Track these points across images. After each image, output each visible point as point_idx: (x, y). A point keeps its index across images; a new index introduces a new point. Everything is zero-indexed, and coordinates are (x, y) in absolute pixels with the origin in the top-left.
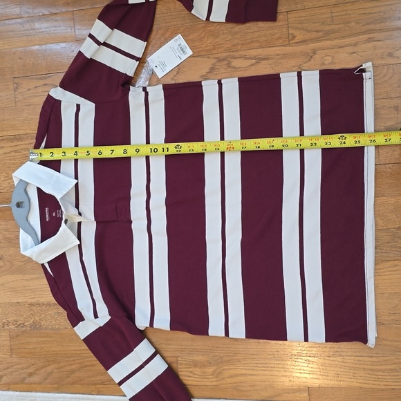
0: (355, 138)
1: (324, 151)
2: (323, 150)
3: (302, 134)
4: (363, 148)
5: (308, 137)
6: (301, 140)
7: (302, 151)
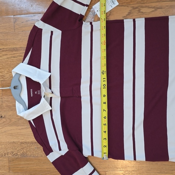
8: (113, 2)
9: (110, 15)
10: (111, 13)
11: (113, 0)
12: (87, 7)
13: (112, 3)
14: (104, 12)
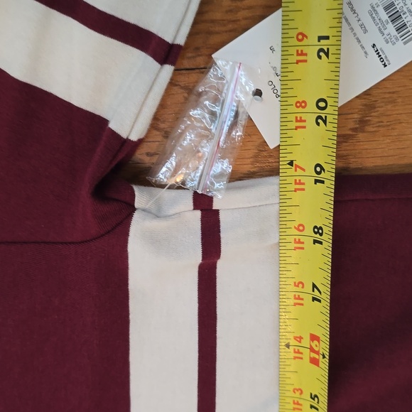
6: (301, 36)
8: (395, 17)
9: (363, 123)
10: (371, 107)
11: (399, 5)
12: (168, 70)
13: (391, 28)
14: (312, 107)
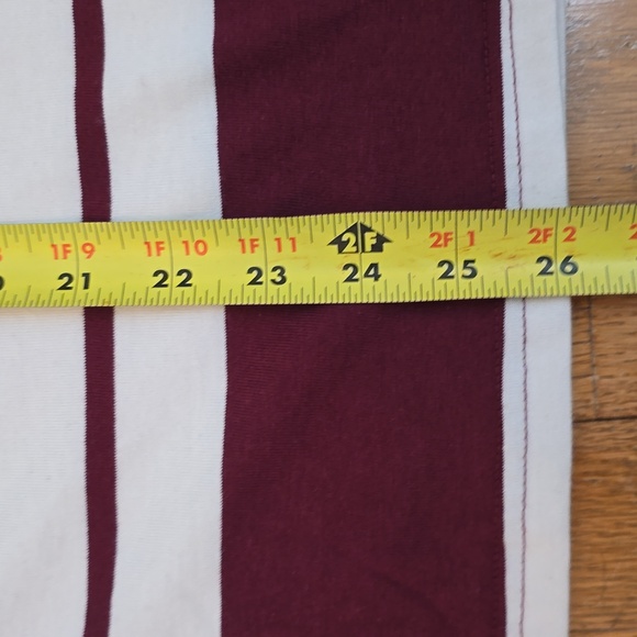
0: (441, 240)
1: (244, 322)
2: (239, 318)
3: (96, 204)
4: (492, 309)
5: (135, 226)
6: (89, 250)
7: (99, 323)
